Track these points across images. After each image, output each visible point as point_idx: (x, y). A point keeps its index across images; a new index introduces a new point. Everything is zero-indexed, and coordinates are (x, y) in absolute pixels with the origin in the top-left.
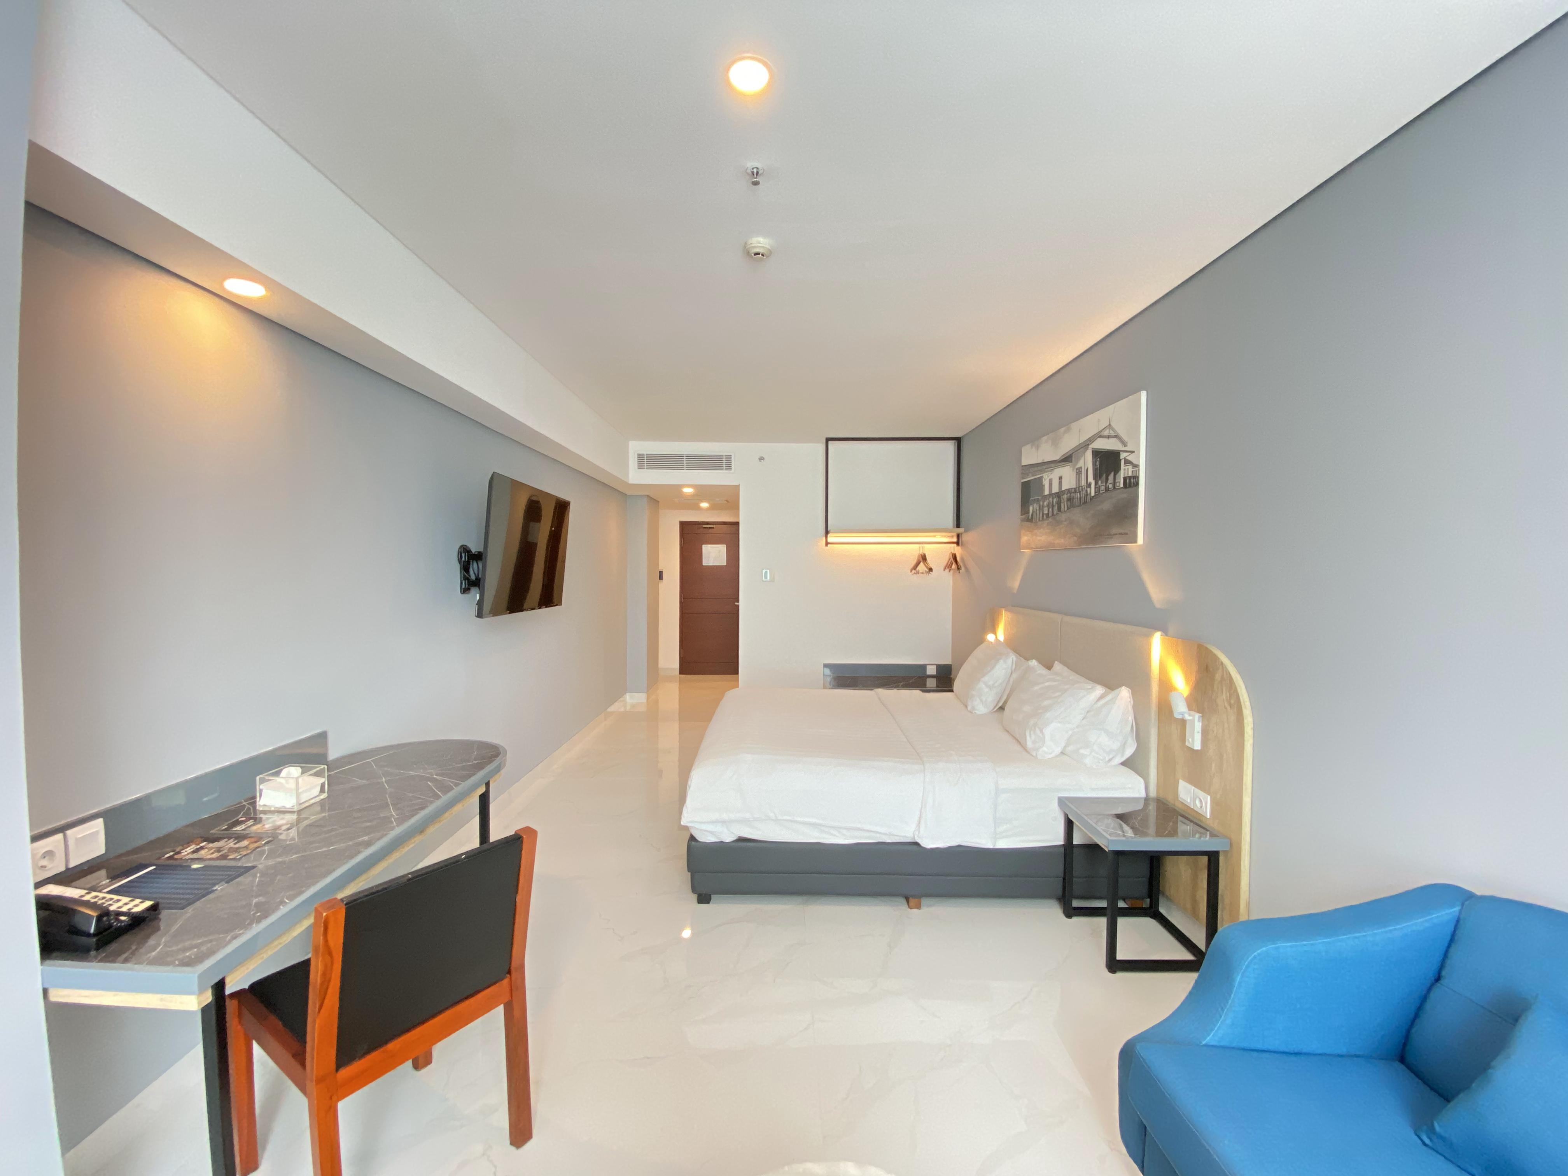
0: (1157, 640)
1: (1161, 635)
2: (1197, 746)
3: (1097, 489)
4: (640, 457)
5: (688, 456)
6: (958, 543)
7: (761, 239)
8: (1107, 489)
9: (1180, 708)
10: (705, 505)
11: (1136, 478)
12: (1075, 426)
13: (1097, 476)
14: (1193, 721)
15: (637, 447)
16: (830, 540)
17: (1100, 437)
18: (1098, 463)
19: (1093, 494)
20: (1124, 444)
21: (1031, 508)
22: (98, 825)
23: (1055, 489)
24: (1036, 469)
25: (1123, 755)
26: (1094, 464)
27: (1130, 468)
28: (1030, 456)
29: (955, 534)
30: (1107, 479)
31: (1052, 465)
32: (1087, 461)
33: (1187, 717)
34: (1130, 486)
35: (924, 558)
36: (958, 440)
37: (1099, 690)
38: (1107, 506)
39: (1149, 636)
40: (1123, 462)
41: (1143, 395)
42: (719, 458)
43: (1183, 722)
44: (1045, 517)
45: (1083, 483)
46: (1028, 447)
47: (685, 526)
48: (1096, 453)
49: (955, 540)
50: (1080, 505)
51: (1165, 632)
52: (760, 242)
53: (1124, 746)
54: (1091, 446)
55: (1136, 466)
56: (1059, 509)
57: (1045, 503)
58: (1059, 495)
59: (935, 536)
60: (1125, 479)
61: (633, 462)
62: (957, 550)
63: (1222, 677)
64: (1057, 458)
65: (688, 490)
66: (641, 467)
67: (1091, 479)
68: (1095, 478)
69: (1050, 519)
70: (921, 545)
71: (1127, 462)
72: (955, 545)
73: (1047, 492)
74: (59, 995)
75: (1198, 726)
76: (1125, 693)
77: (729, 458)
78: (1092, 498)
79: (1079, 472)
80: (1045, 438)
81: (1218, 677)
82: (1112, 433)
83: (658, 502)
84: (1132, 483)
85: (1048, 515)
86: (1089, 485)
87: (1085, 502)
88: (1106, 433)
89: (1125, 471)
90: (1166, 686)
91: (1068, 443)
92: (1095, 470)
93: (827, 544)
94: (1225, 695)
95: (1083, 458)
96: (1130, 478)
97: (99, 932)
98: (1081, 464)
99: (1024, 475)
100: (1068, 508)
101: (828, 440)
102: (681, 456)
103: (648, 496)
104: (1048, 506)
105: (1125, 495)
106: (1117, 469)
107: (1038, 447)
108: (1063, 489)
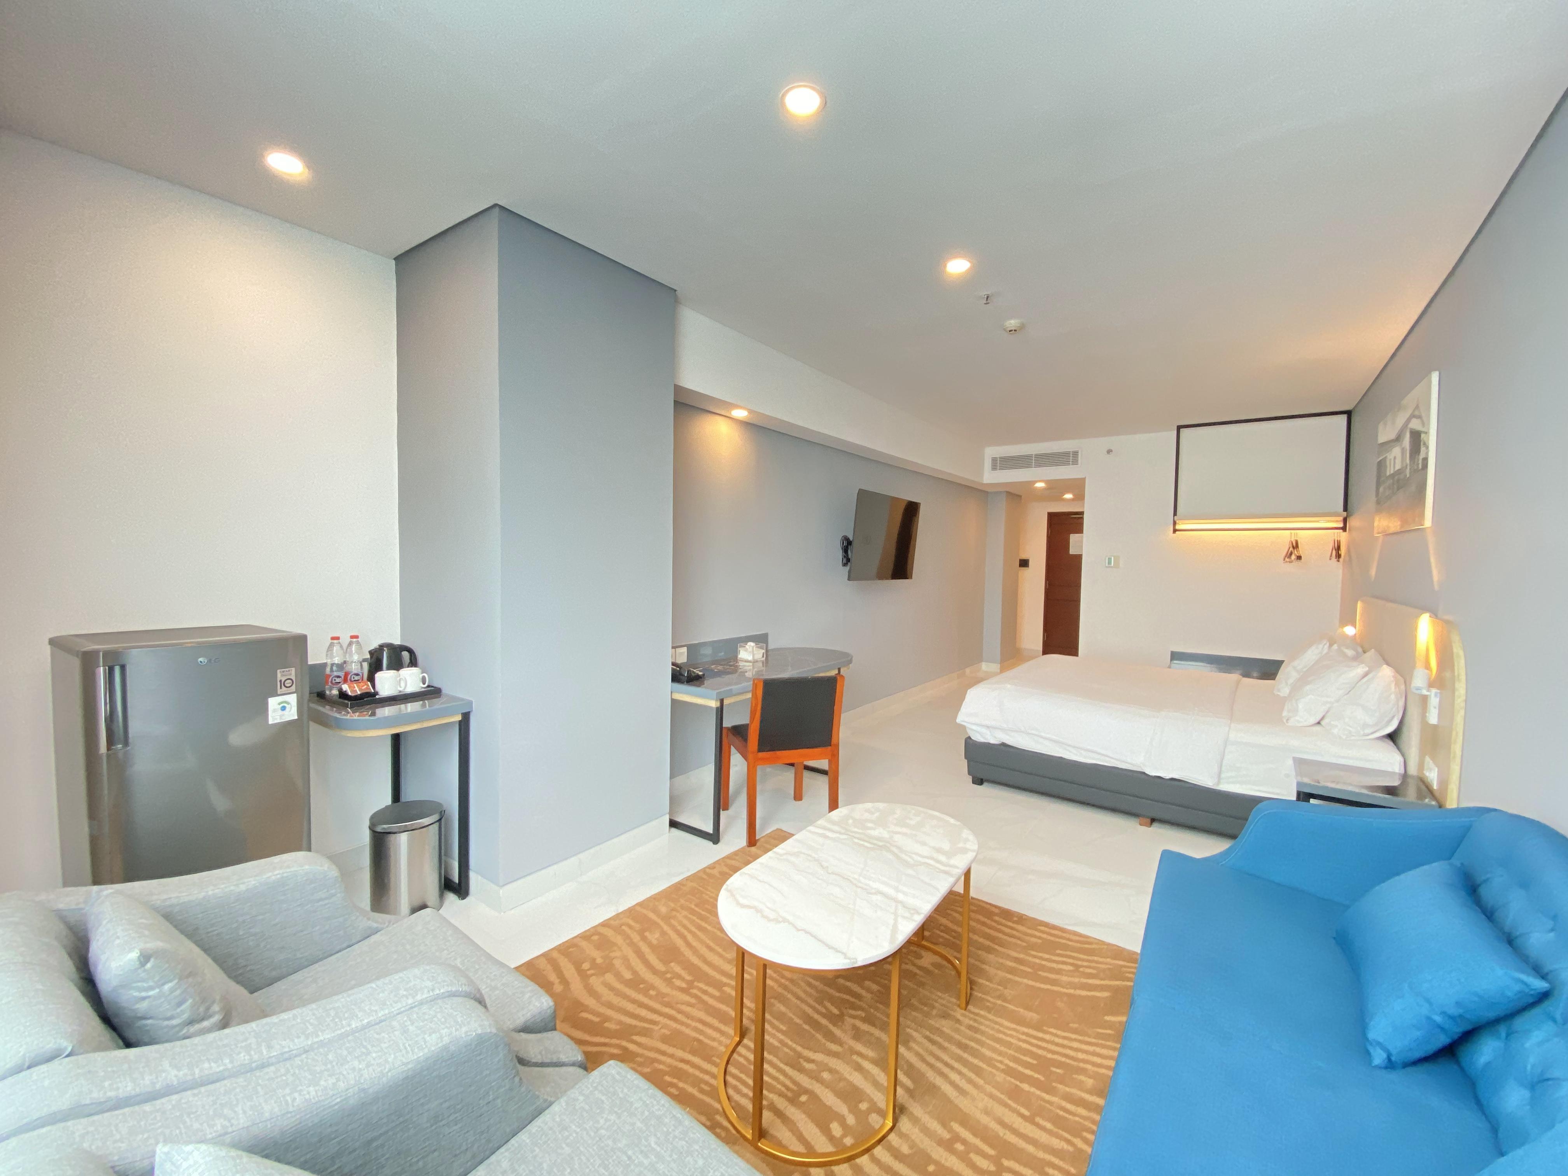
0: (1424, 621)
1: (1430, 617)
2: (1433, 721)
3: (1410, 470)
4: (994, 460)
5: (1036, 456)
6: (1344, 529)
7: (1012, 322)
8: (1414, 470)
10: (1069, 496)
11: (1428, 459)
12: (1404, 402)
13: (1410, 458)
14: (1430, 696)
15: (992, 452)
16: (1177, 527)
17: (1414, 416)
18: (1412, 444)
19: (1408, 476)
20: (1424, 424)
21: (1380, 490)
22: (685, 650)
23: (1392, 470)
24: (1384, 448)
25: (1384, 729)
26: (1410, 445)
27: (1426, 448)
28: (1381, 434)
29: (1341, 518)
30: (1415, 460)
31: (1392, 444)
32: (1407, 442)
33: (1425, 692)
34: (1425, 467)
35: (1296, 546)
36: (1349, 413)
38: (1413, 486)
39: (1419, 617)
40: (1422, 442)
41: (1435, 377)
42: (1066, 454)
43: (1424, 698)
45: (1404, 465)
47: (1052, 517)
48: (1411, 434)
49: (1341, 525)
50: (1403, 485)
52: (1012, 323)
53: (1385, 722)
54: (1409, 426)
56: (1394, 490)
57: (1387, 484)
58: (1393, 476)
59: (1318, 521)
60: (1423, 460)
61: (988, 464)
62: (1343, 537)
64: (1394, 437)
65: (1040, 485)
66: (994, 468)
67: (1408, 460)
69: (1388, 502)
70: (1293, 531)
71: (1425, 443)
72: (1341, 531)
73: (1388, 473)
74: (677, 696)
75: (1435, 701)
76: (1388, 671)
77: (1076, 454)
78: (1407, 479)
79: (1403, 453)
80: (1390, 413)
83: (1021, 496)
84: (1426, 464)
86: (1407, 467)
87: (1405, 483)
88: (1417, 412)
89: (1423, 451)
91: (1400, 421)
92: (1410, 451)
93: (1175, 531)
95: (1405, 439)
96: (1425, 459)
97: (688, 677)
98: (1404, 444)
100: (1397, 489)
101: (1179, 428)
102: (1031, 456)
103: (1007, 492)
104: (1388, 487)
105: (1422, 476)
106: (1419, 449)
107: (1386, 424)
108: (1395, 470)
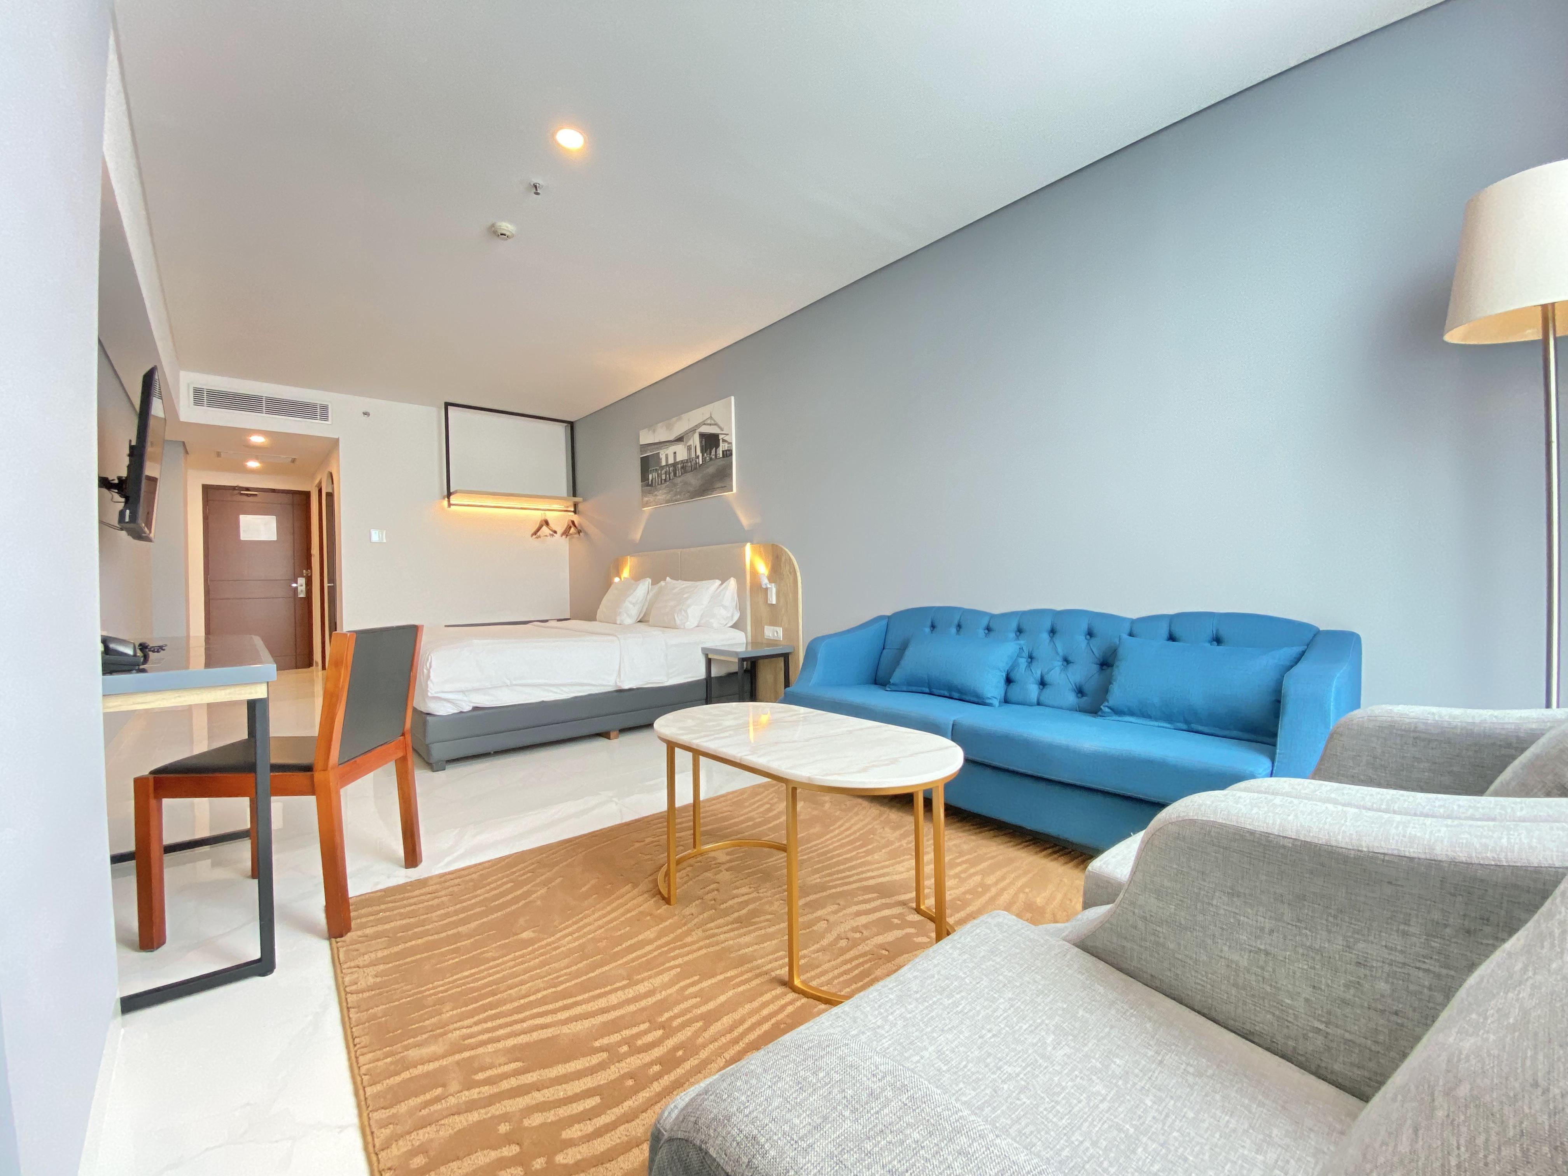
0: (748, 547)
1: (750, 545)
2: (774, 602)
3: (704, 459)
4: (198, 391)
6: (575, 512)
8: (711, 459)
9: (765, 581)
11: (730, 451)
12: (685, 416)
13: (703, 451)
14: (771, 588)
16: (453, 501)
17: (704, 424)
18: (704, 442)
19: (701, 463)
20: (722, 429)
21: (650, 476)
23: (671, 461)
24: (654, 447)
25: (732, 620)
26: (701, 442)
27: (726, 445)
28: (646, 438)
29: (571, 504)
30: (711, 453)
31: (668, 444)
32: (696, 441)
33: (769, 586)
34: (727, 456)
35: (547, 523)
36: (570, 422)
37: (718, 582)
38: (711, 470)
39: (745, 546)
40: (721, 441)
41: (733, 398)
43: (767, 589)
44: (663, 481)
45: (693, 455)
46: (646, 430)
47: (211, 490)
48: (702, 435)
49: (573, 508)
50: (692, 471)
51: (752, 543)
53: (732, 616)
54: (698, 431)
55: (731, 443)
56: (675, 475)
57: (663, 472)
58: (675, 465)
59: (554, 504)
60: (723, 451)
62: (575, 518)
63: (786, 559)
64: (672, 438)
65: (258, 438)
67: (699, 453)
68: (702, 452)
69: (668, 483)
70: (544, 511)
71: (724, 441)
72: (573, 513)
73: (664, 463)
75: (774, 590)
76: (732, 583)
77: (325, 408)
78: (700, 466)
79: (689, 448)
80: (659, 425)
81: (783, 559)
82: (713, 422)
84: (728, 454)
85: (665, 480)
86: (698, 457)
87: (696, 469)
88: (709, 422)
89: (723, 447)
90: (754, 573)
91: (680, 428)
92: (702, 447)
93: (450, 505)
94: (788, 568)
95: (692, 439)
96: (726, 451)
98: (691, 442)
99: (642, 452)
100: (682, 474)
101: (447, 405)
104: (666, 473)
105: (720, 463)
106: (717, 446)
107: (654, 431)
108: (678, 460)
